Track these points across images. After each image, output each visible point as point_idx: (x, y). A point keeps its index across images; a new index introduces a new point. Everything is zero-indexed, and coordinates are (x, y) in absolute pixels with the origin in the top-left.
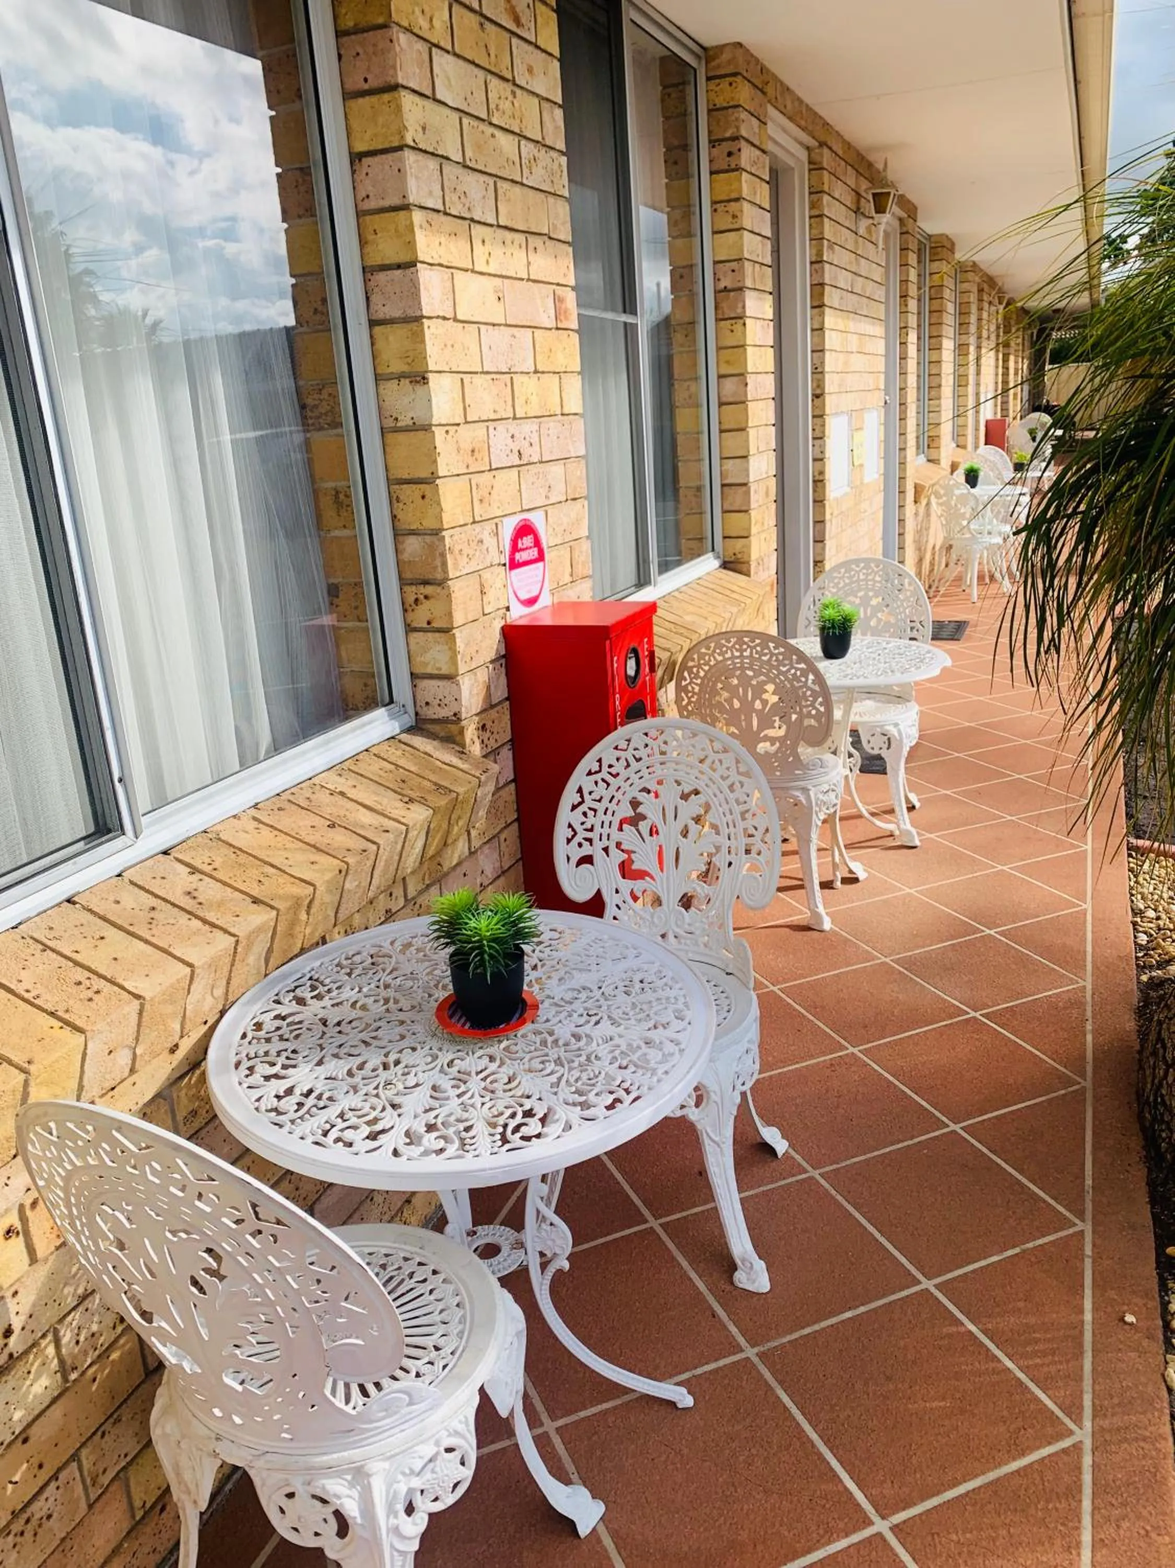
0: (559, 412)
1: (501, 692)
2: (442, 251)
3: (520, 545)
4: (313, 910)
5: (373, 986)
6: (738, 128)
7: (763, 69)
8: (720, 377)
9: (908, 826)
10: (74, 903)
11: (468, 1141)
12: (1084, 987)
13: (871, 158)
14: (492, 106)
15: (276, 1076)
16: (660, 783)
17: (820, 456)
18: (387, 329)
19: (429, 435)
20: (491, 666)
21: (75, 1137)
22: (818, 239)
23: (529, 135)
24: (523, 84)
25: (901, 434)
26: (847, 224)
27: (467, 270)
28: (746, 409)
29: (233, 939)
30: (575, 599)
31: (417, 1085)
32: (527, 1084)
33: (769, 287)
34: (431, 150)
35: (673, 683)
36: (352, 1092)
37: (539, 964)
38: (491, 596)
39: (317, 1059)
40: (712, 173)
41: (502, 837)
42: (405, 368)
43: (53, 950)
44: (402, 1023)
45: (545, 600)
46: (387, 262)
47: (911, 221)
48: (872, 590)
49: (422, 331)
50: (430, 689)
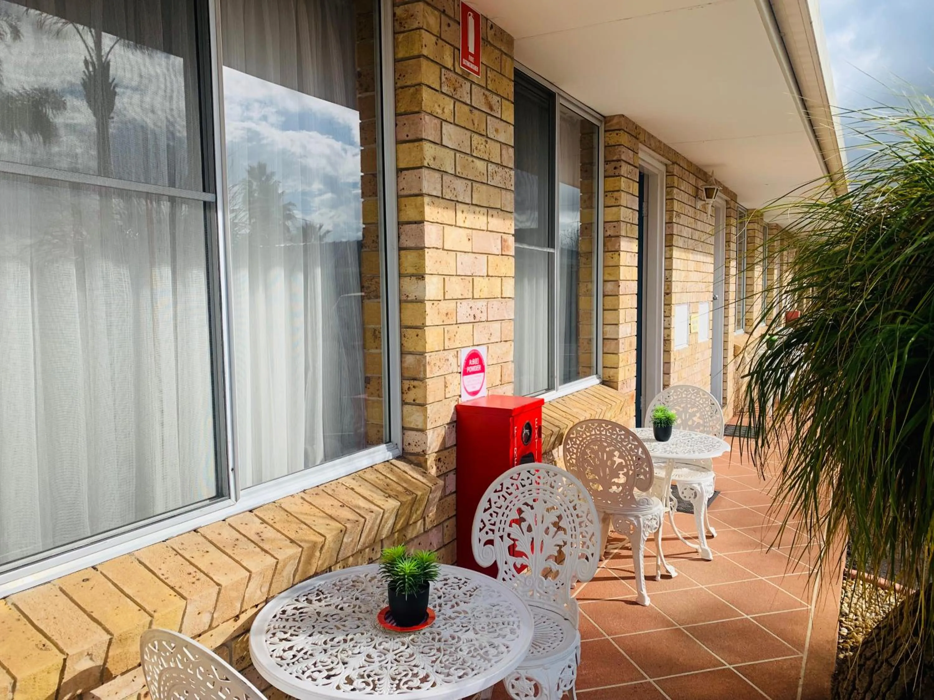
0: (500, 296)
1: (452, 441)
2: (439, 216)
3: (470, 363)
4: (324, 551)
5: (349, 597)
6: (620, 155)
7: (637, 127)
8: (605, 281)
9: (706, 547)
10: (197, 532)
11: (378, 686)
12: (802, 658)
13: (706, 170)
14: (474, 147)
15: (286, 640)
16: (534, 501)
17: (668, 326)
18: (407, 252)
19: (422, 305)
20: (447, 427)
21: (166, 651)
22: (670, 211)
23: (493, 161)
24: (492, 137)
25: (725, 317)
26: (690, 204)
27: (452, 225)
28: (618, 300)
29: (275, 561)
30: (502, 394)
31: (359, 653)
32: (419, 659)
33: (636, 236)
34: (437, 168)
35: (562, 446)
36: (323, 652)
37: (443, 596)
38: (450, 388)
39: (310, 633)
40: (605, 177)
41: (446, 524)
42: (414, 272)
43: (181, 555)
44: (359, 619)
45: (483, 393)
46: (410, 220)
47: (733, 202)
48: (690, 403)
49: (424, 254)
50: (412, 436)
